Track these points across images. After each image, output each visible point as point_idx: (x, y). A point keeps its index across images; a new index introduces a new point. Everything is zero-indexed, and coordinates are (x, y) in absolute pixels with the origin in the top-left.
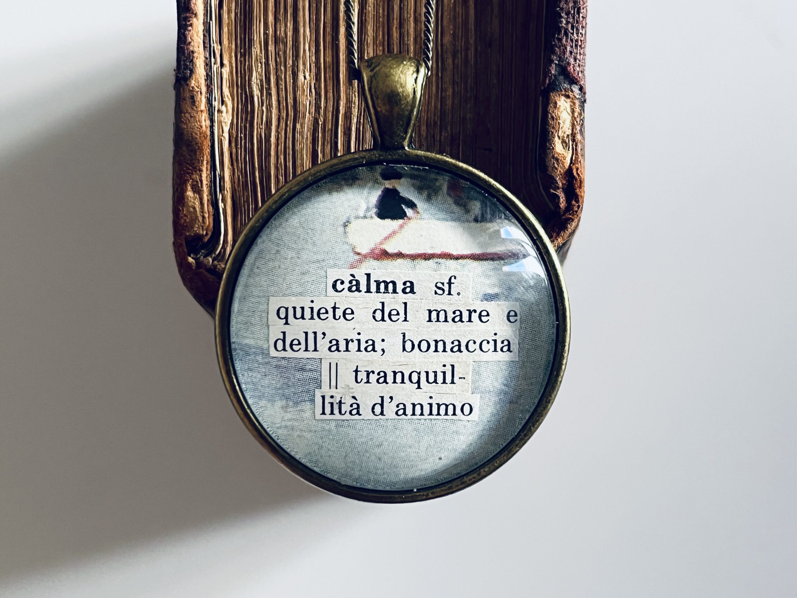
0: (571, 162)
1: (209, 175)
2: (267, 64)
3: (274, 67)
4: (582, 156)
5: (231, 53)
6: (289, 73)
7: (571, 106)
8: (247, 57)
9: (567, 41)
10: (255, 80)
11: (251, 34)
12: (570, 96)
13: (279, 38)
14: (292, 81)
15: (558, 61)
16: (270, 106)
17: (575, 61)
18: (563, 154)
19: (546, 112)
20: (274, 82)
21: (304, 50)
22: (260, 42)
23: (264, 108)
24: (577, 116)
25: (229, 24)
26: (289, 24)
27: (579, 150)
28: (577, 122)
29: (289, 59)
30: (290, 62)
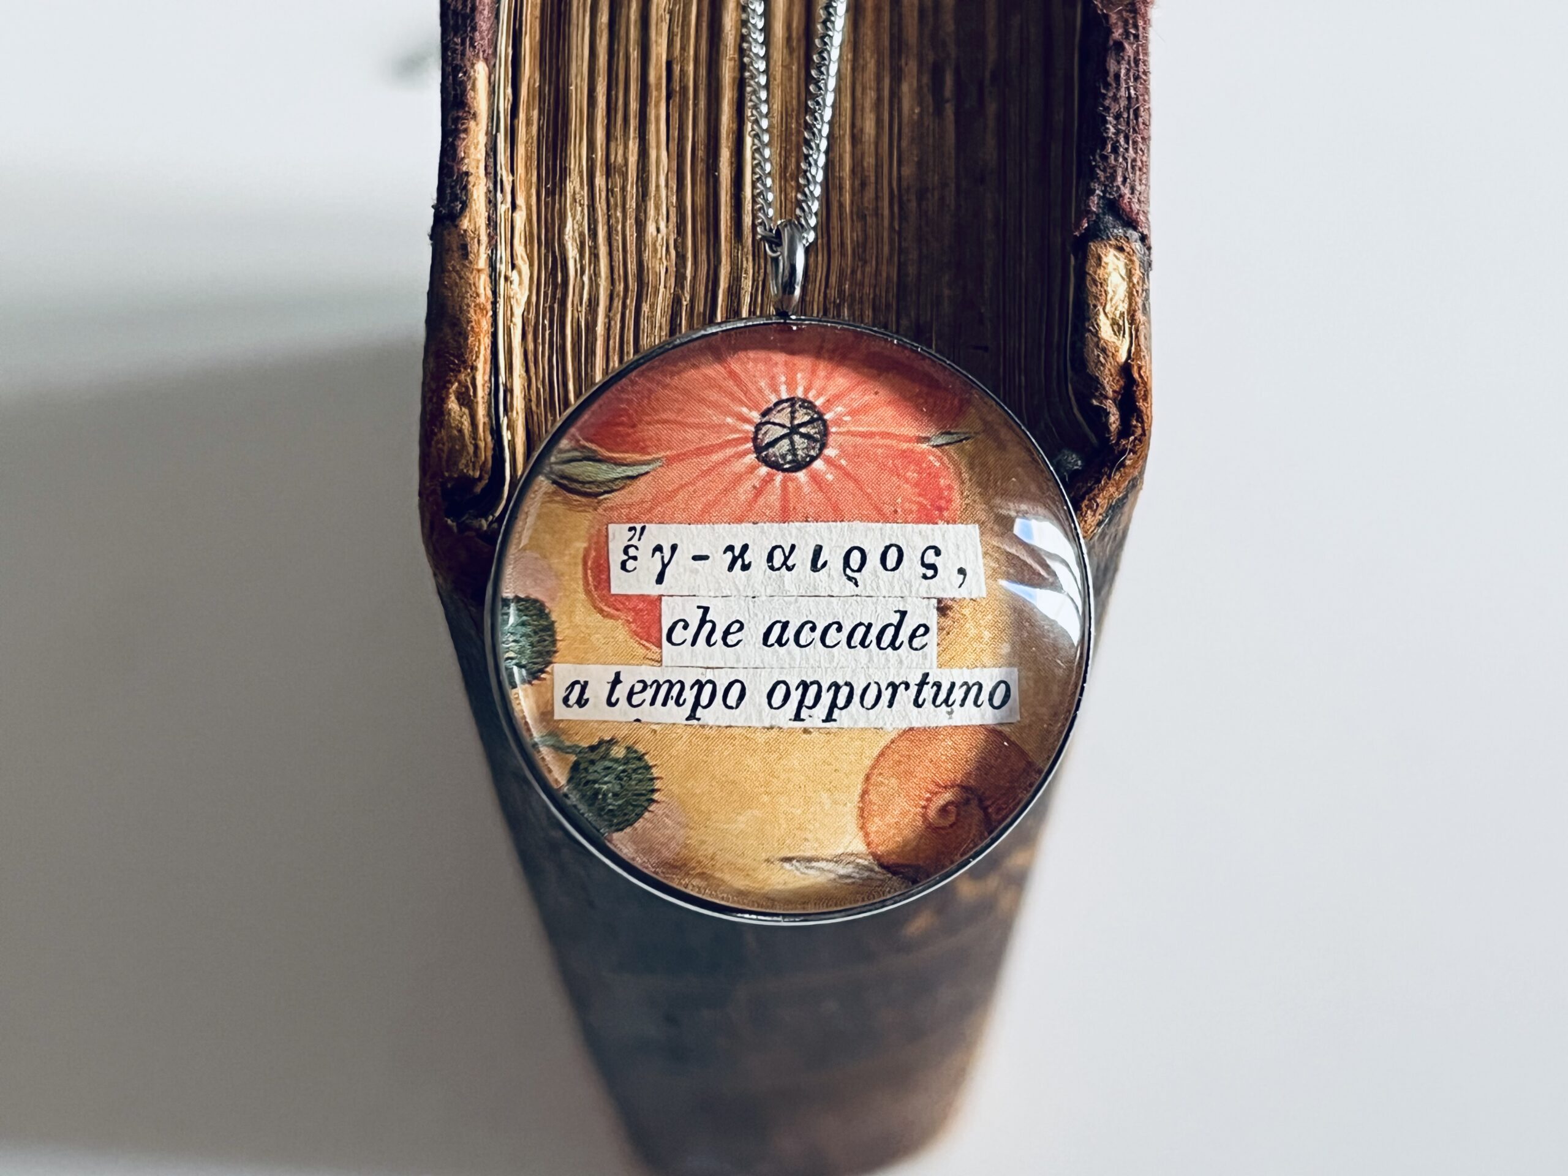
0: (1129, 357)
1: (486, 382)
2: (592, 207)
3: (605, 211)
4: (1146, 349)
5: (531, 188)
6: (630, 222)
7: (1126, 264)
8: (557, 197)
9: (1116, 160)
10: (571, 233)
11: (565, 158)
12: (1125, 248)
13: (615, 168)
14: (635, 235)
15: (1102, 191)
16: (596, 274)
17: (1132, 193)
18: (1114, 343)
19: (1082, 275)
20: (604, 238)
21: (658, 186)
22: (581, 172)
23: (586, 279)
24: (1138, 283)
25: (527, 142)
26: (631, 143)
27: (1142, 338)
28: (1137, 292)
29: (631, 201)
30: (632, 204)
